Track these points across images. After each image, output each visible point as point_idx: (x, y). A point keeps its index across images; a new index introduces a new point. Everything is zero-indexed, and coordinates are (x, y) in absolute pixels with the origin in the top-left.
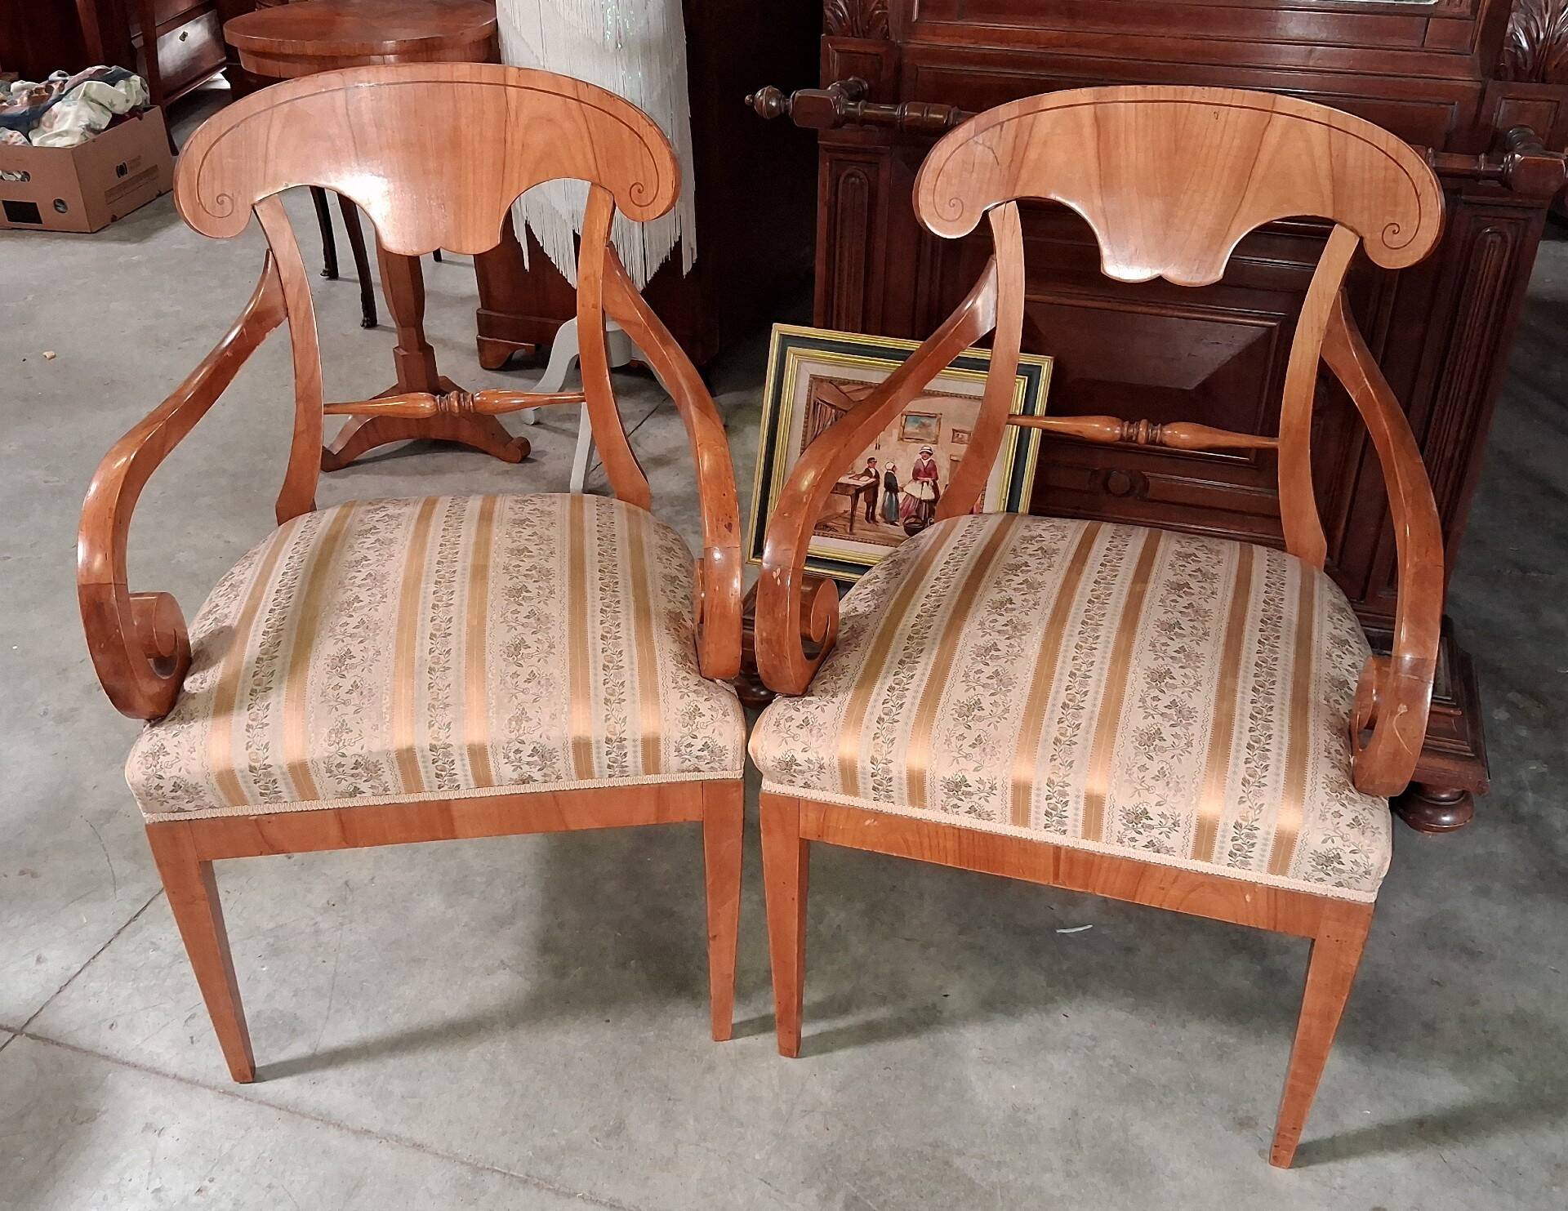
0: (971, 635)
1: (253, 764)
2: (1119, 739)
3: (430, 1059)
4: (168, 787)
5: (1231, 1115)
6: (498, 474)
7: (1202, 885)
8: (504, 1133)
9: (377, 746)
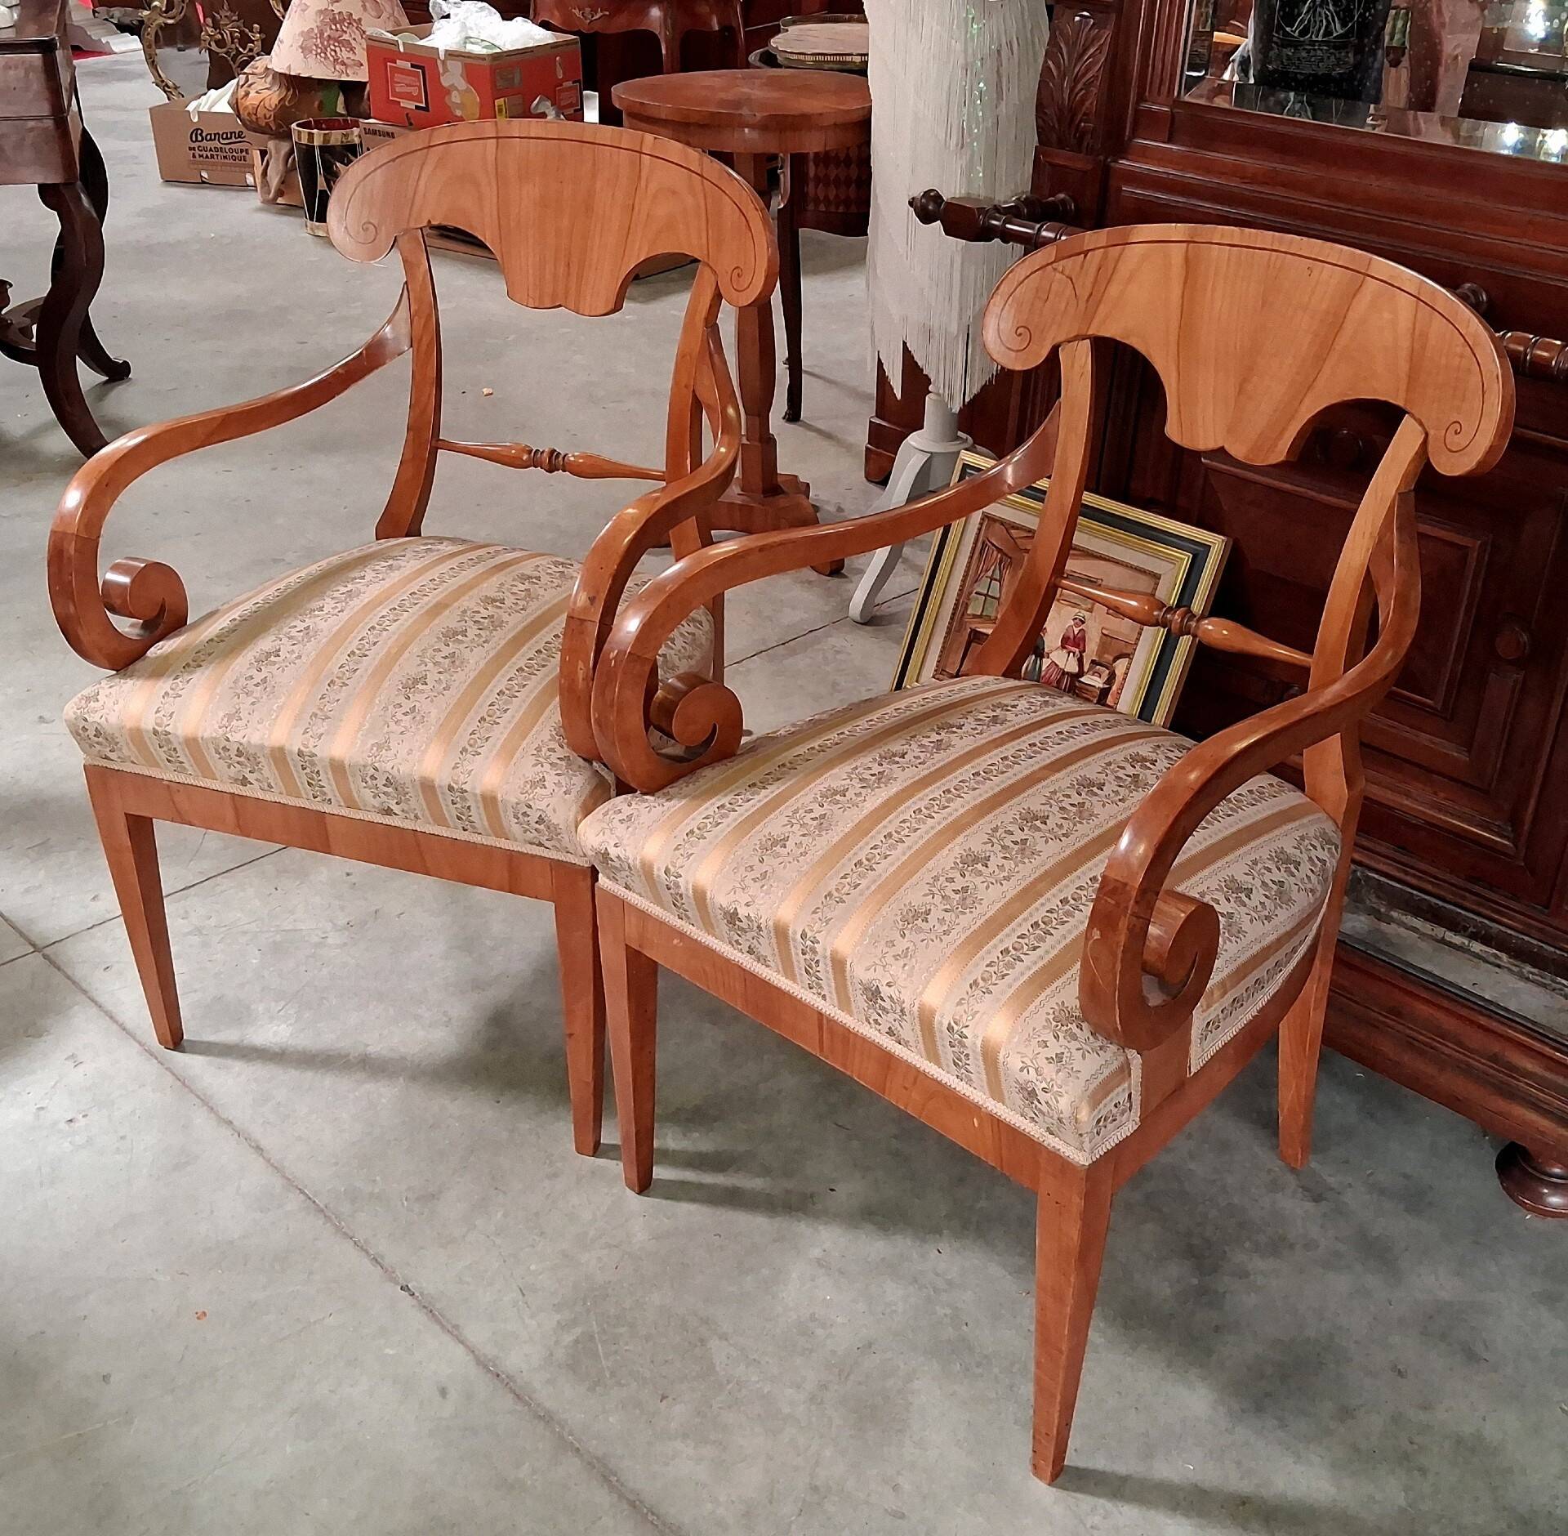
0: (835, 777)
1: (155, 727)
2: (886, 909)
4: (91, 731)
7: (937, 1093)
9: (255, 739)
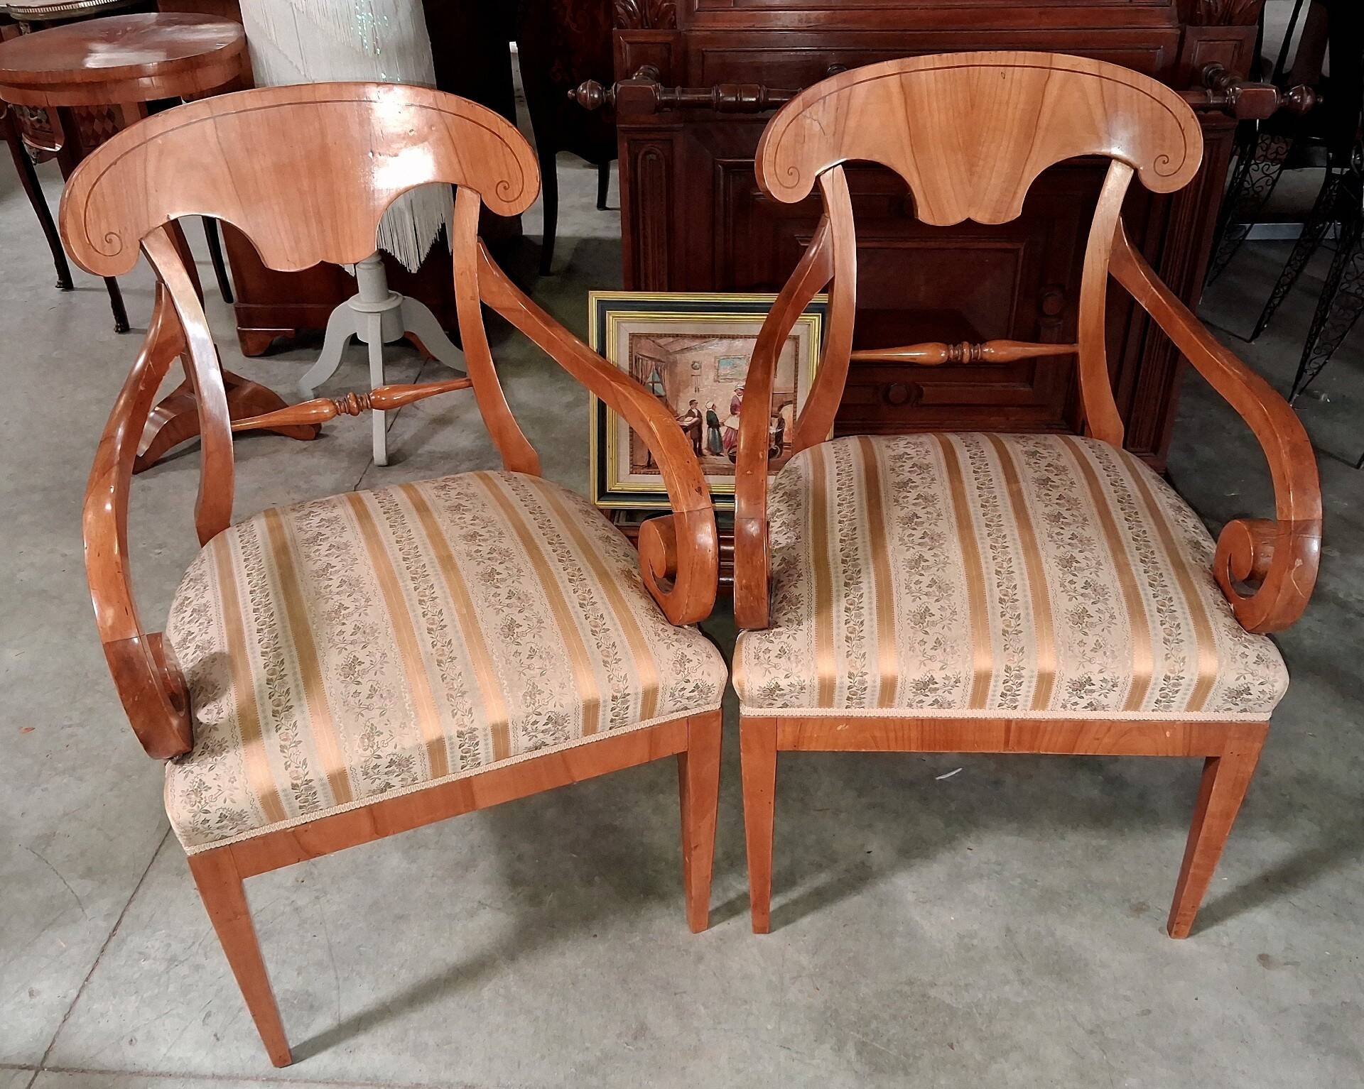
0: (898, 552)
1: (295, 782)
2: (1056, 624)
3: (449, 1006)
4: (214, 818)
5: (1127, 904)
6: (298, 453)
7: (1131, 730)
8: (543, 1057)
9: (408, 742)
